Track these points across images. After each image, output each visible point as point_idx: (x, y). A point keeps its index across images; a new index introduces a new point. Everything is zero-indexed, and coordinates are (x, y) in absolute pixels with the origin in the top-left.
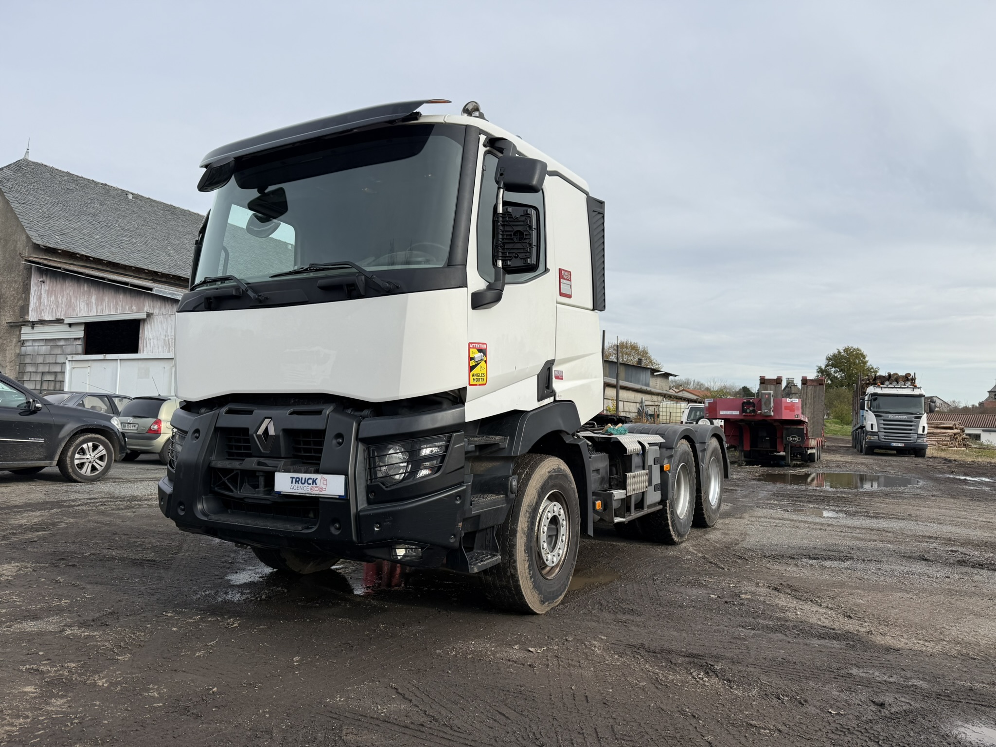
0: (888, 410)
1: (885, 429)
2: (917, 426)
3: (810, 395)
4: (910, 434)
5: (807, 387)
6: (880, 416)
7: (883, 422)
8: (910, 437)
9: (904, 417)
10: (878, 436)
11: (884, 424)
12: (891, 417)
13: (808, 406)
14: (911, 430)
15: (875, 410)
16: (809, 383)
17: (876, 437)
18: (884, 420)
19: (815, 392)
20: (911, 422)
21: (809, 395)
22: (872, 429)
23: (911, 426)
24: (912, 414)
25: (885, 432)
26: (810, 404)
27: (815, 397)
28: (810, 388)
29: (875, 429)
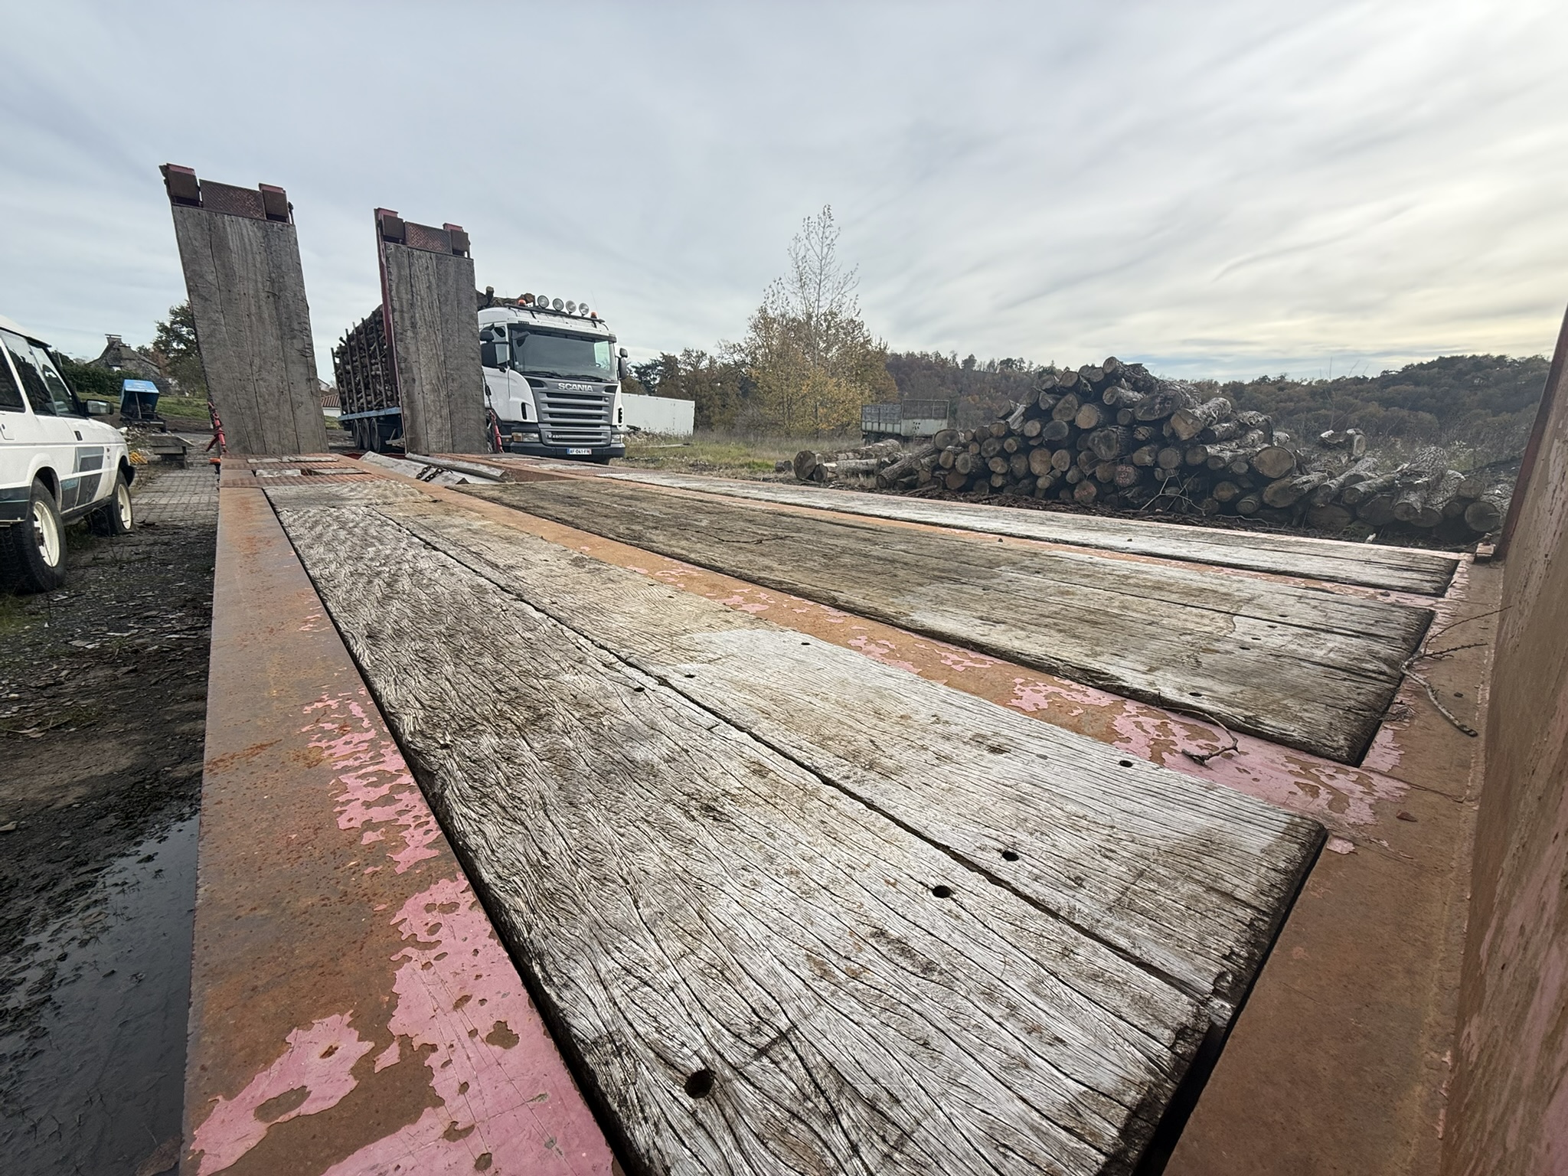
0: (551, 370)
1: (552, 415)
2: (610, 408)
3: (424, 292)
4: (598, 425)
5: (410, 255)
6: (540, 384)
7: (546, 399)
8: (600, 434)
9: (587, 387)
10: (539, 432)
11: (550, 405)
12: (563, 386)
13: (423, 332)
14: (600, 417)
15: (528, 369)
16: (413, 240)
17: (536, 436)
18: (549, 395)
19: (441, 278)
20: (600, 398)
21: (421, 287)
22: (525, 417)
23: (600, 407)
24: (600, 380)
25: (553, 424)
26: (431, 325)
27: (443, 301)
28: (423, 261)
29: (533, 418)
